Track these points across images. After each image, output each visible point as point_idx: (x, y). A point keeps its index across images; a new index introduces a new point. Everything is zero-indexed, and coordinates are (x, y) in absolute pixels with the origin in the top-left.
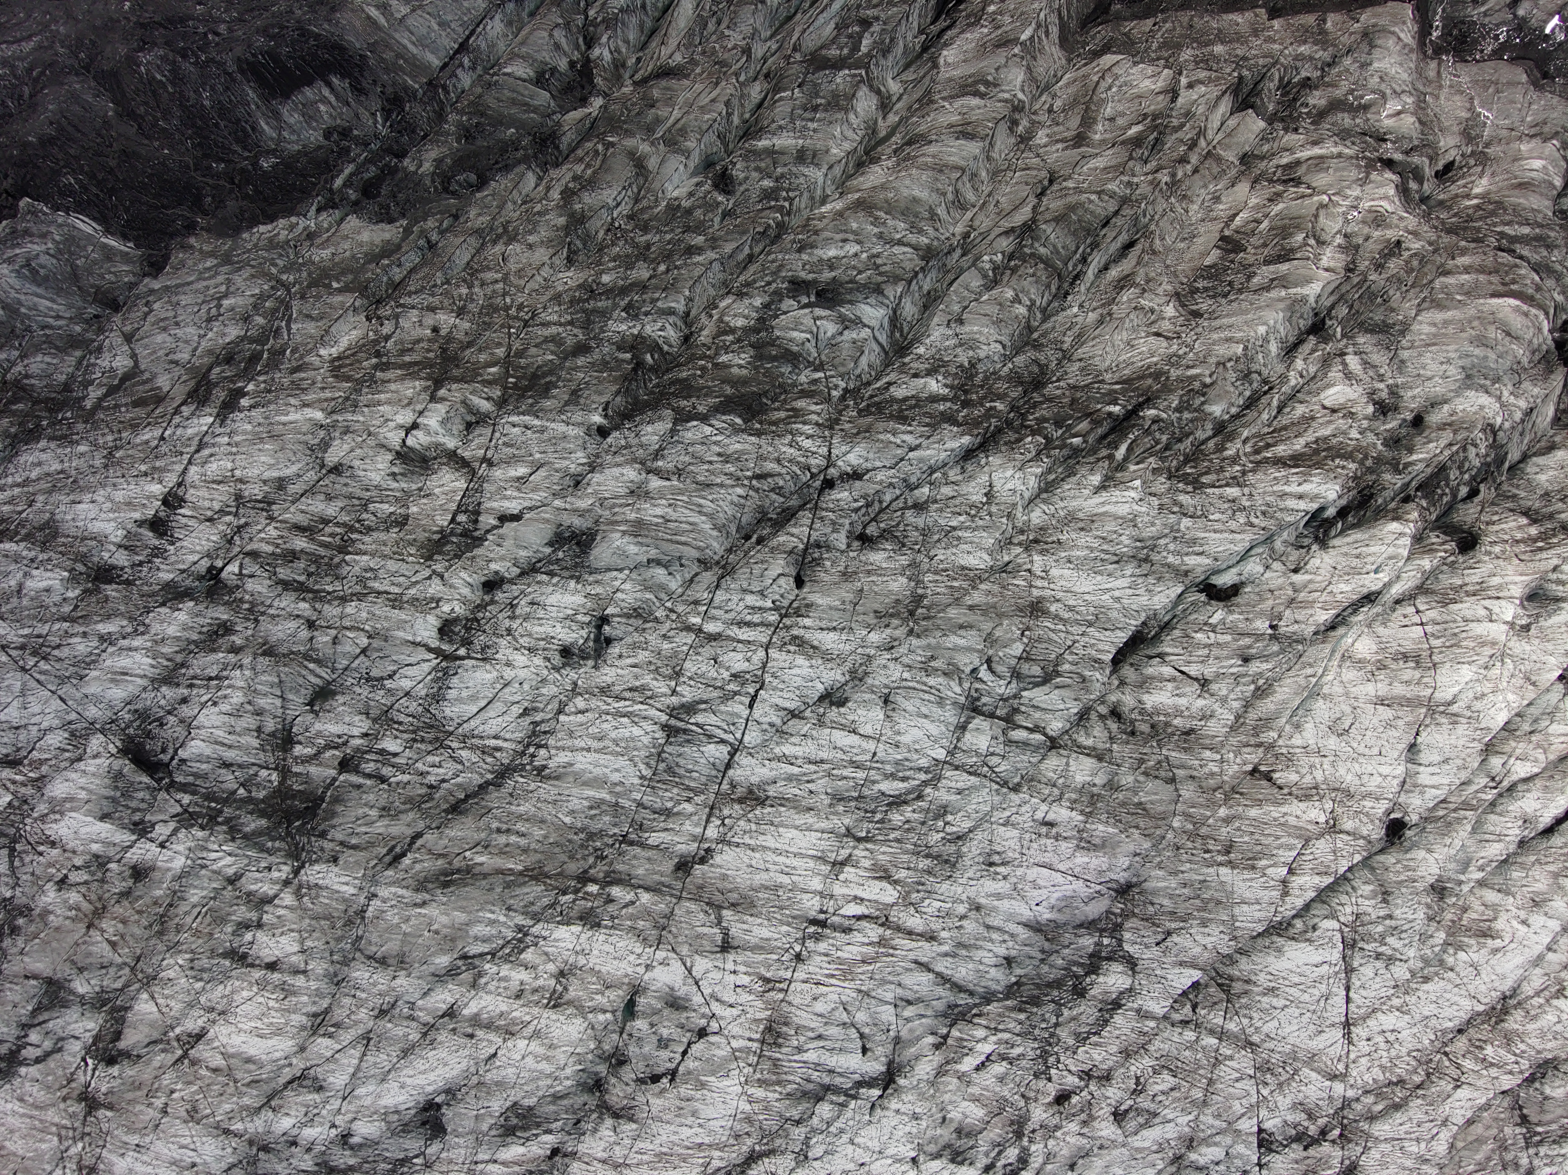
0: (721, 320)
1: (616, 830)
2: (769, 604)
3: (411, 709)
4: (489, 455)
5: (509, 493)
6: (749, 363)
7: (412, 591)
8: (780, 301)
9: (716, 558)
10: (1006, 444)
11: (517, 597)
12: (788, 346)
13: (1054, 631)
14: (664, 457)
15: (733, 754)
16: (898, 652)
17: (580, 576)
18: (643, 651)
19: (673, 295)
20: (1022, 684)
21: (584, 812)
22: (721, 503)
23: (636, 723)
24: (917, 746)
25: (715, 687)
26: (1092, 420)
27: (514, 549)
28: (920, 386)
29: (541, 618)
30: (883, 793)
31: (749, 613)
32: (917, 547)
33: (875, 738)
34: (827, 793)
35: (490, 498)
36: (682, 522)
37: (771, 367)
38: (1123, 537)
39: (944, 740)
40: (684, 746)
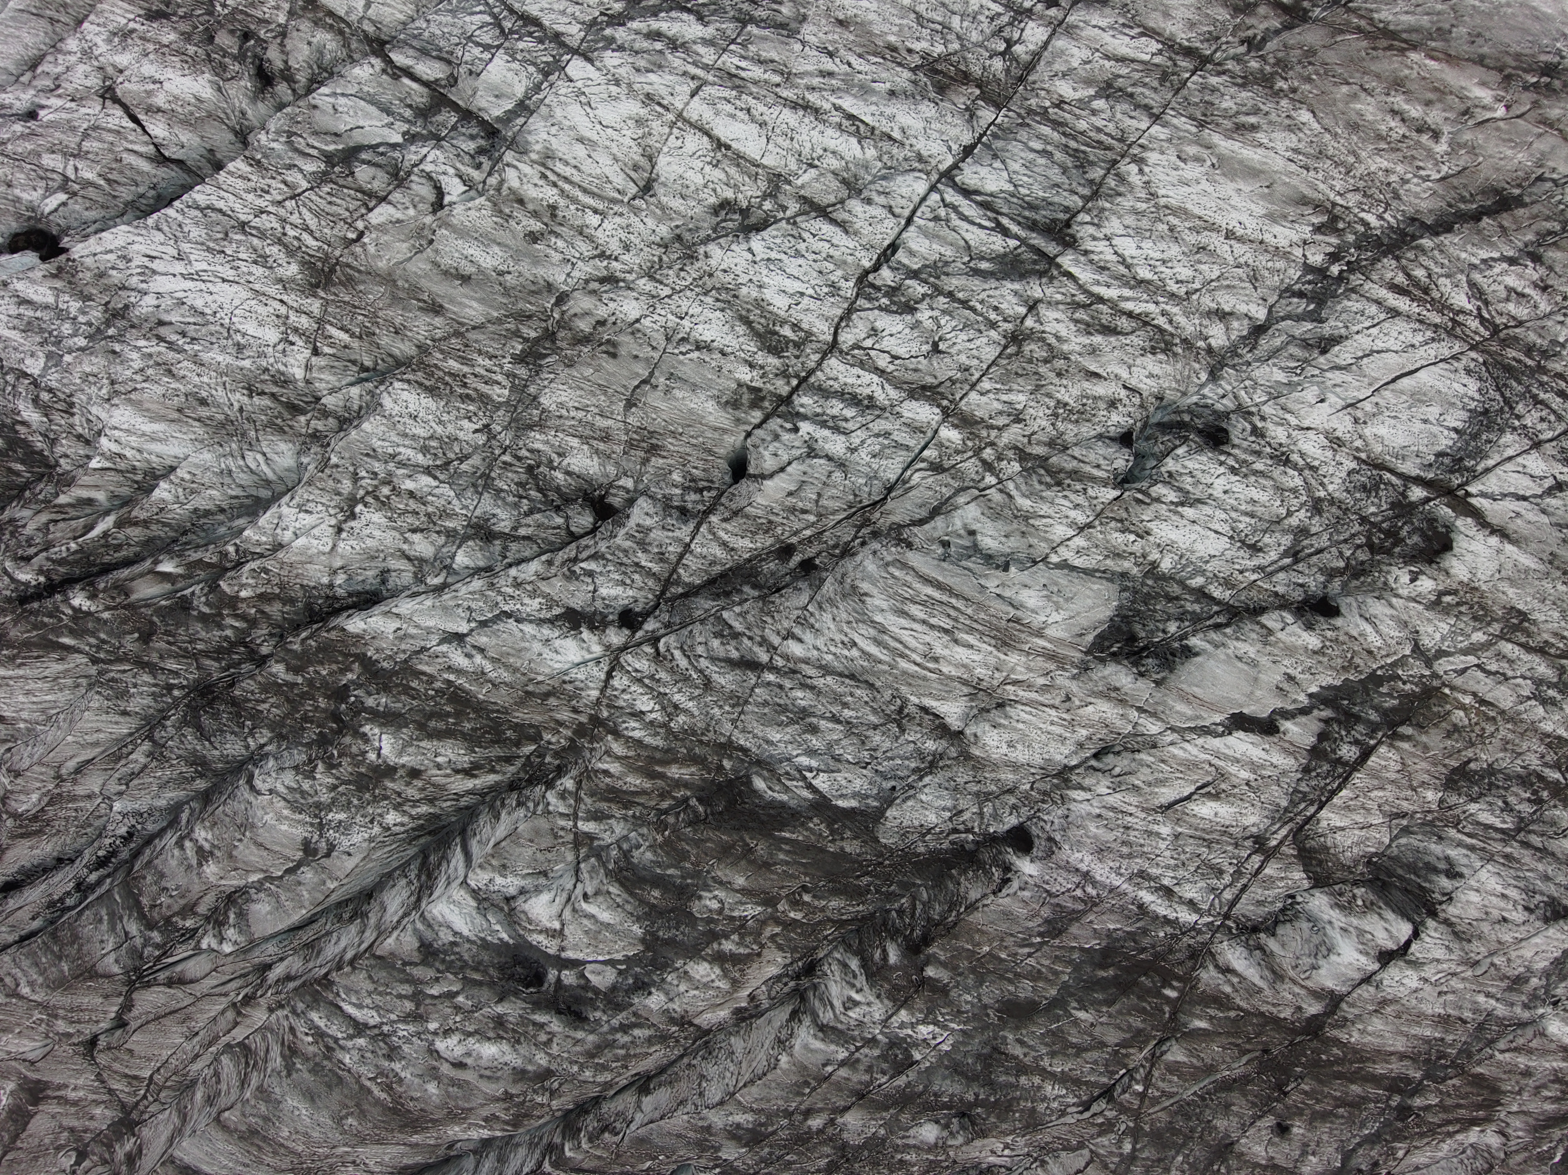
0: (736, 984)
1: (1214, 80)
2: (805, 427)
3: (1536, 415)
4: (1257, 859)
5: (1245, 774)
6: (707, 888)
7: (1479, 637)
8: (614, 988)
9: (875, 545)
10: (292, 601)
11: (1282, 569)
12: (625, 896)
13: (307, 229)
14: (920, 754)
15: (955, 166)
16: (596, 268)
17: (1146, 575)
18: (1067, 399)
19: (813, 1061)
20: (397, 154)
21: (1270, 123)
22: (838, 637)
23: (1123, 262)
24: (614, 89)
25: (950, 295)
26: (127, 595)
27: (1264, 660)
28: (411, 750)
29: (1246, 514)
30: (700, 18)
31: (846, 420)
32: (507, 458)
33: (686, 121)
34: (804, 43)
35: (1284, 773)
36: (924, 622)
37: (669, 867)
38: (137, 364)
39: (563, 91)
40: (1044, 199)
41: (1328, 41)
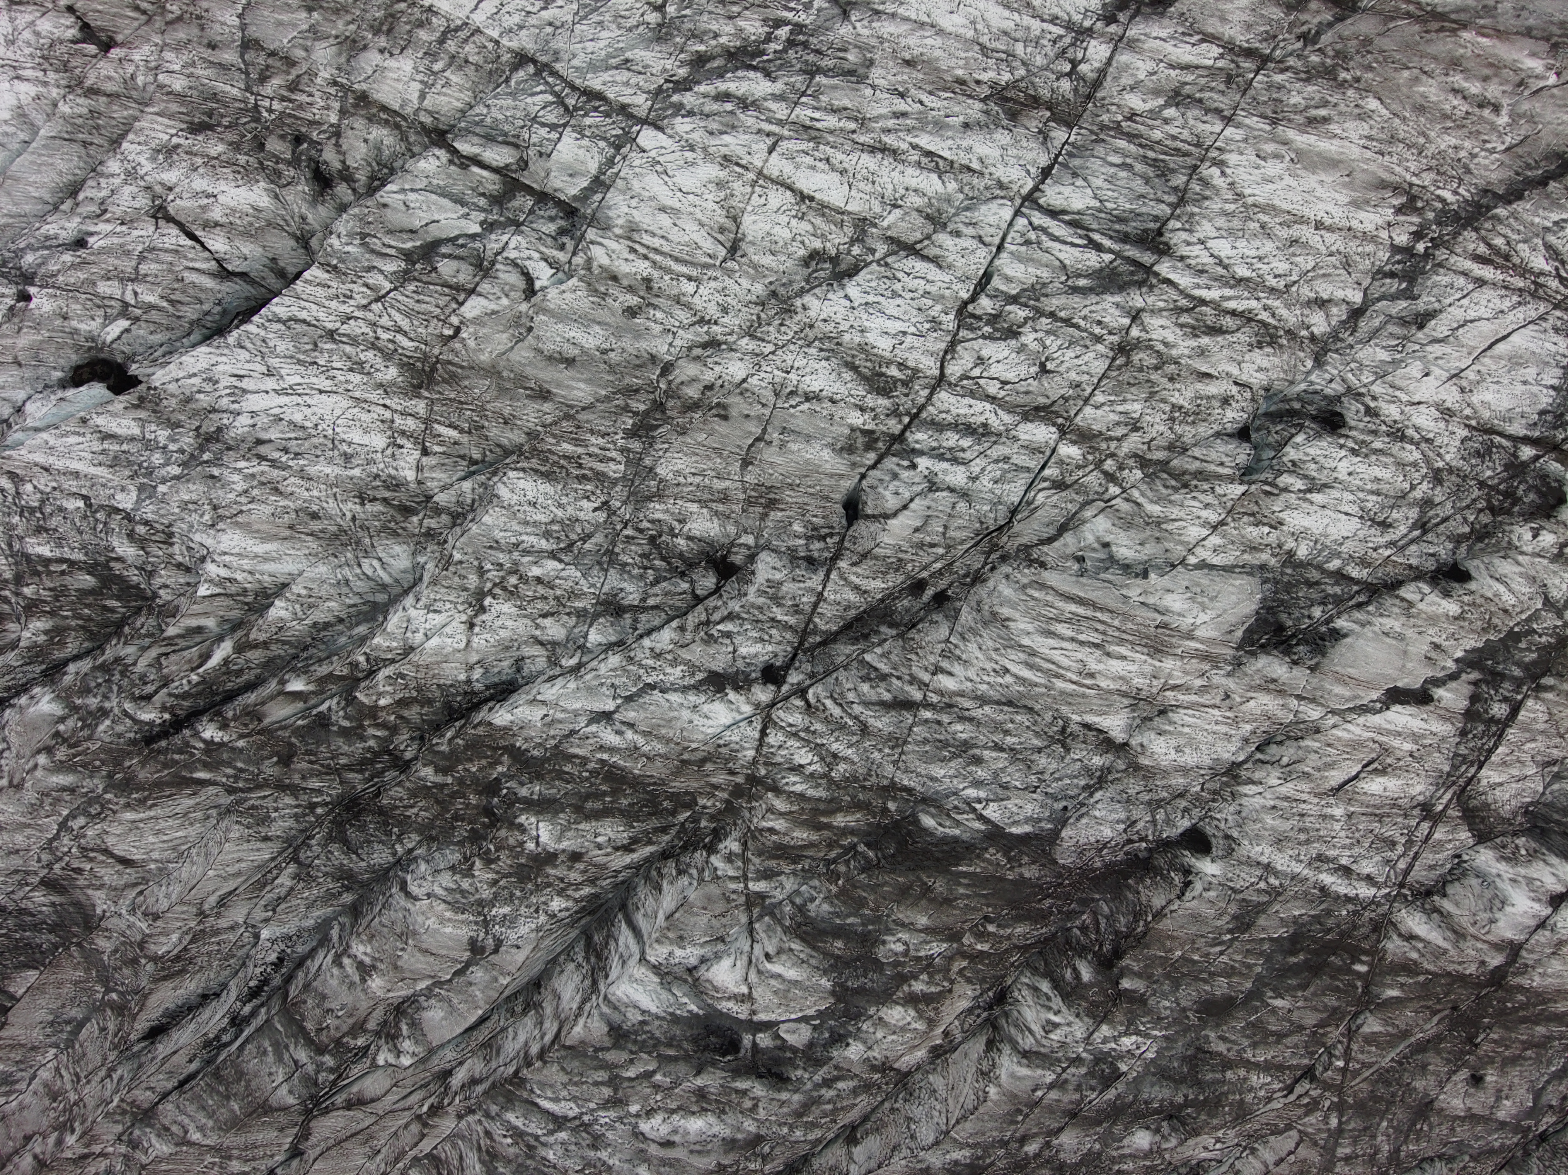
0: (932, 1023)
1: (1279, 78)
2: (923, 463)
4: (1426, 826)
5: (1408, 746)
6: (889, 931)
8: (811, 1045)
9: (1006, 569)
10: (430, 702)
11: (1412, 541)
12: (808, 951)
13: (399, 330)
14: (1088, 771)
15: (1036, 189)
16: (698, 334)
17: (1284, 565)
18: (1181, 402)
19: (1022, 1089)
20: (477, 245)
21: (1340, 113)
22: (989, 666)
23: (1220, 263)
24: (689, 155)
25: (1052, 315)
26: (260, 720)
27: (1410, 633)
28: (570, 834)
29: (1372, 492)
30: (768, 74)
31: (963, 450)
32: (629, 532)
33: (766, 178)
34: (874, 87)
35: (1443, 739)
36: (1073, 639)
37: (848, 916)
38: (240, 486)
39: (637, 163)
40: (1132, 211)
41: (1381, 29)
